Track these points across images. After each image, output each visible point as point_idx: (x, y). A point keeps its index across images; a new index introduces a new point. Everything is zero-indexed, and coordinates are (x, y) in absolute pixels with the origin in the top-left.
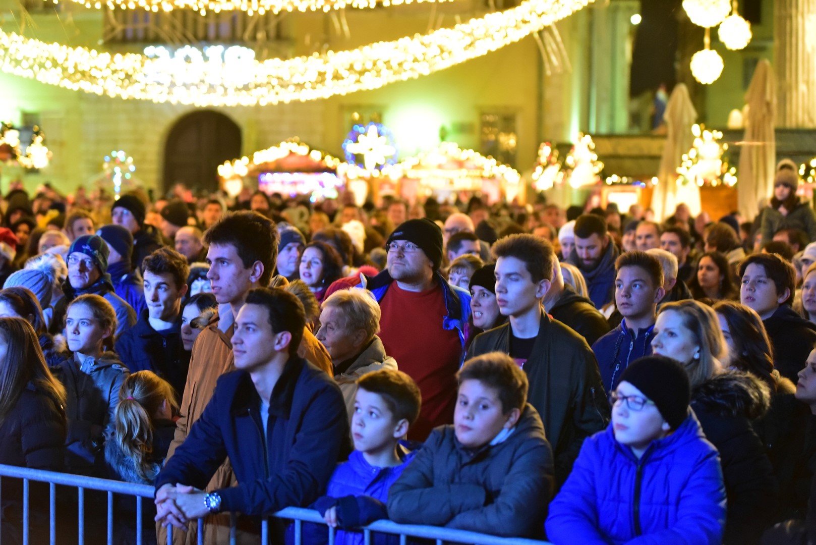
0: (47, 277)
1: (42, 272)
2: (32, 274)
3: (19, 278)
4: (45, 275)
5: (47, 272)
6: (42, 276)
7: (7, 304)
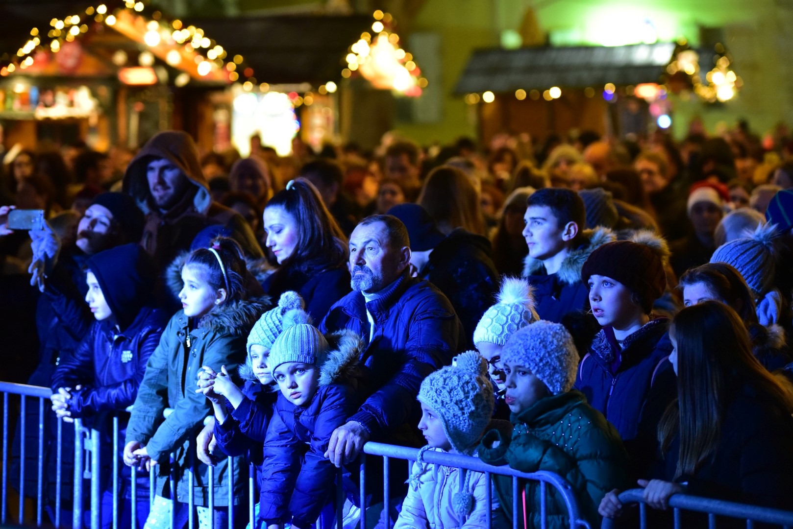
0: (768, 249)
1: (760, 243)
2: (748, 246)
3: (731, 250)
4: (765, 246)
5: (768, 242)
6: (761, 249)
7: (708, 285)
